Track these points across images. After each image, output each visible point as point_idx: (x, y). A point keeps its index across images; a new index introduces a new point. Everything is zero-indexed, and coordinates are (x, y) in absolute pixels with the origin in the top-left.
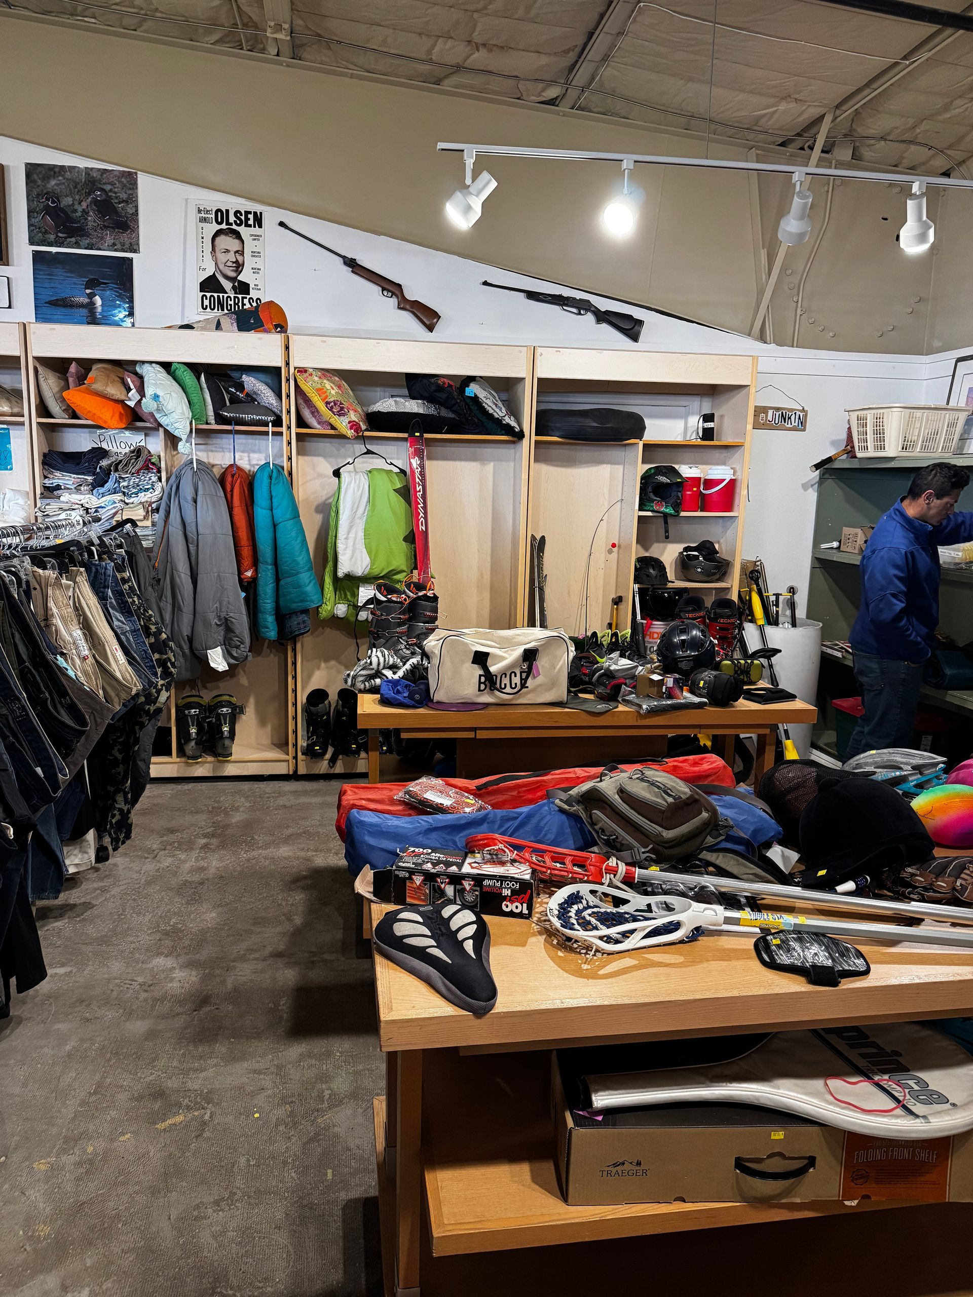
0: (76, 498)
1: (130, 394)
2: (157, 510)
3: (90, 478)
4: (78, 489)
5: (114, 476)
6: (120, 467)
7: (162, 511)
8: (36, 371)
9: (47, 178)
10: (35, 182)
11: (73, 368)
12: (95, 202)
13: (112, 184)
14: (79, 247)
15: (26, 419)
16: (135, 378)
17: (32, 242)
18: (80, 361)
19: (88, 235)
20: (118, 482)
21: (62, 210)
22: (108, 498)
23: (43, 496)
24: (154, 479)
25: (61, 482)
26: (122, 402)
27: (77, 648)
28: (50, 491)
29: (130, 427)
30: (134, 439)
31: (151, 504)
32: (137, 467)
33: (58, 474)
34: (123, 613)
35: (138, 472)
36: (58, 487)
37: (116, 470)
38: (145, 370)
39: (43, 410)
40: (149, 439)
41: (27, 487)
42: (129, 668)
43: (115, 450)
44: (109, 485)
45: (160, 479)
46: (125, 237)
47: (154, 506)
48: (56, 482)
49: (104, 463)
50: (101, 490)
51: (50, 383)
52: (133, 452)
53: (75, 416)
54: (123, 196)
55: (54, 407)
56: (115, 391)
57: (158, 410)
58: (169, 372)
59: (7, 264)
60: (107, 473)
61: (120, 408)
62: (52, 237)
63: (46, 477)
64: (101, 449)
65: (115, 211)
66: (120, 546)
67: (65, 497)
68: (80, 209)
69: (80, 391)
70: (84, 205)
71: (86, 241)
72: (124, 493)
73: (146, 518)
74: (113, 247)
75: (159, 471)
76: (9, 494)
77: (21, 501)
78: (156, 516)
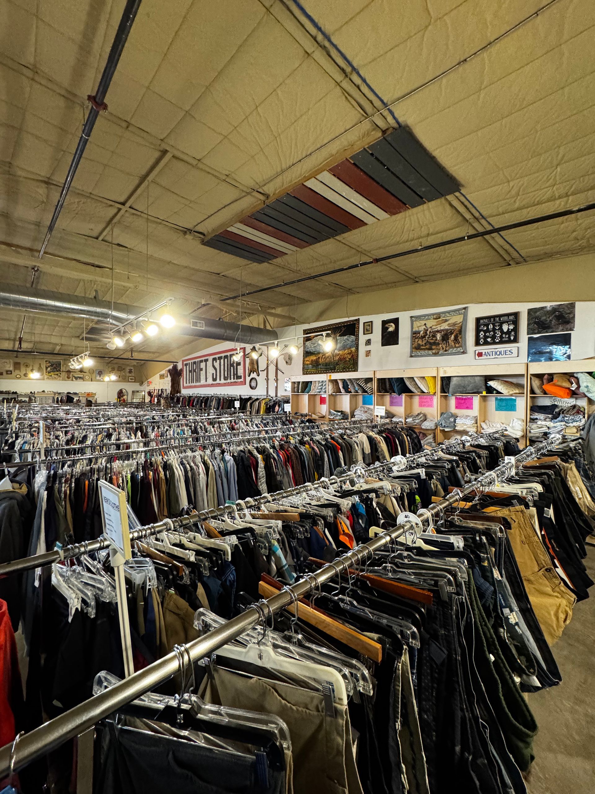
0: (544, 423)
1: (573, 385)
2: (583, 429)
3: (550, 416)
4: (545, 420)
5: (561, 416)
6: (565, 412)
7: (586, 430)
8: (531, 379)
9: (536, 312)
10: (531, 314)
11: (546, 377)
12: (556, 316)
13: (563, 308)
14: (548, 333)
15: (525, 395)
16: (575, 379)
17: (528, 334)
18: (549, 374)
19: (552, 328)
20: (563, 417)
21: (541, 322)
22: (559, 424)
23: (530, 422)
24: (581, 417)
25: (538, 417)
26: (569, 389)
27: (577, 494)
28: (533, 420)
29: (571, 397)
30: (572, 402)
31: (579, 427)
32: (573, 412)
33: (536, 414)
34: (586, 478)
35: (573, 414)
36: (537, 419)
37: (563, 413)
38: (579, 376)
39: (532, 392)
40: (577, 401)
41: (524, 418)
42: (593, 503)
43: (561, 405)
44: (560, 418)
45: (584, 417)
46: (568, 326)
47: (581, 428)
48: (535, 417)
49: (557, 410)
50: (555, 421)
51: (536, 383)
52: (571, 406)
53: (545, 393)
54: (568, 312)
55: (537, 390)
56: (566, 384)
57: (588, 391)
58: (591, 375)
59: (518, 343)
60: (558, 414)
61: (568, 391)
62: (536, 331)
63: (531, 415)
64: (555, 405)
65: (564, 317)
66: (580, 449)
67: (539, 422)
68: (548, 320)
69: (550, 385)
70: (551, 318)
71: (551, 330)
72: (566, 422)
73: (577, 432)
74: (563, 330)
75: (584, 414)
76: (515, 420)
77: (520, 423)
78: (582, 432)
